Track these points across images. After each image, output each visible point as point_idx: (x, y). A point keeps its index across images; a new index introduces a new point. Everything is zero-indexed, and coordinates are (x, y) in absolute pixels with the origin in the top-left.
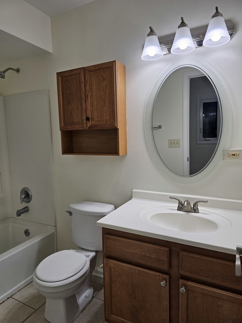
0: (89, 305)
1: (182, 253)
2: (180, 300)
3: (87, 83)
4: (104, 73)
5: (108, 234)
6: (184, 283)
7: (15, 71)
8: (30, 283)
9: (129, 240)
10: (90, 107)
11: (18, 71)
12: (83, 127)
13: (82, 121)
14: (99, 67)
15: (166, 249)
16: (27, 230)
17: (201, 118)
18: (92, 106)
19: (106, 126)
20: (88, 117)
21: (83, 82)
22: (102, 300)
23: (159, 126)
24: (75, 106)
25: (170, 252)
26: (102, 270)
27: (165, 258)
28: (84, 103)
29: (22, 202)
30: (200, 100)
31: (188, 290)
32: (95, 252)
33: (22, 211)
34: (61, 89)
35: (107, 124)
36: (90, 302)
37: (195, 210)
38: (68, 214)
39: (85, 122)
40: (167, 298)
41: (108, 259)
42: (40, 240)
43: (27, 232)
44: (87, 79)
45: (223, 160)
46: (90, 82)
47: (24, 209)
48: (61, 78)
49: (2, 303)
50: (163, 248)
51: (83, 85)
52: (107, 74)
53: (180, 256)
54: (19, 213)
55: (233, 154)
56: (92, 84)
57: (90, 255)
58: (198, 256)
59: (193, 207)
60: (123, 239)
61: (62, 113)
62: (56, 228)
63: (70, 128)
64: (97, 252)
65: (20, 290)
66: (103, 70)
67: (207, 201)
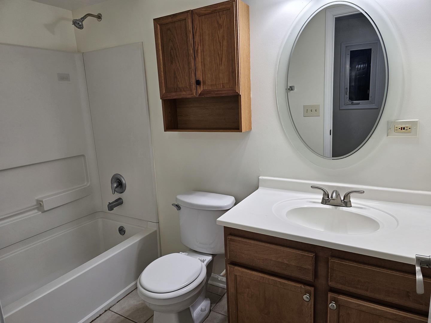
0: (206, 320)
1: (333, 260)
2: (328, 318)
3: (196, 32)
4: (220, 18)
5: (231, 234)
6: (334, 297)
7: (95, 17)
8: (131, 292)
9: (260, 243)
10: (200, 67)
11: (99, 17)
12: (191, 95)
13: (190, 85)
14: (213, 9)
15: (311, 254)
16: (122, 228)
17: (347, 73)
18: (204, 65)
19: (223, 92)
20: (198, 80)
21: (190, 32)
22: (221, 314)
23: (290, 87)
24: (180, 66)
25: (317, 259)
26: (224, 279)
27: (309, 266)
28: (192, 61)
29: (114, 193)
30: (346, 47)
31: (339, 305)
32: (211, 255)
33: (115, 203)
34: (160, 41)
35: (225, 89)
36: (207, 316)
37: (346, 203)
38: (175, 208)
39: (194, 86)
40: (311, 315)
41: (232, 266)
42: (140, 240)
43: (122, 229)
44: (196, 27)
45: (387, 136)
46: (201, 31)
47: (116, 201)
48: (160, 27)
49: (99, 317)
50: (306, 254)
51: (191, 36)
52: (224, 20)
53: (330, 263)
54: (111, 207)
55: (402, 128)
56: (203, 33)
57: (205, 260)
58: (355, 264)
59: (344, 199)
60: (252, 242)
61: (163, 75)
62: (159, 224)
63: (174, 96)
64: (213, 255)
65: (119, 301)
66: (218, 13)
67: (364, 192)
